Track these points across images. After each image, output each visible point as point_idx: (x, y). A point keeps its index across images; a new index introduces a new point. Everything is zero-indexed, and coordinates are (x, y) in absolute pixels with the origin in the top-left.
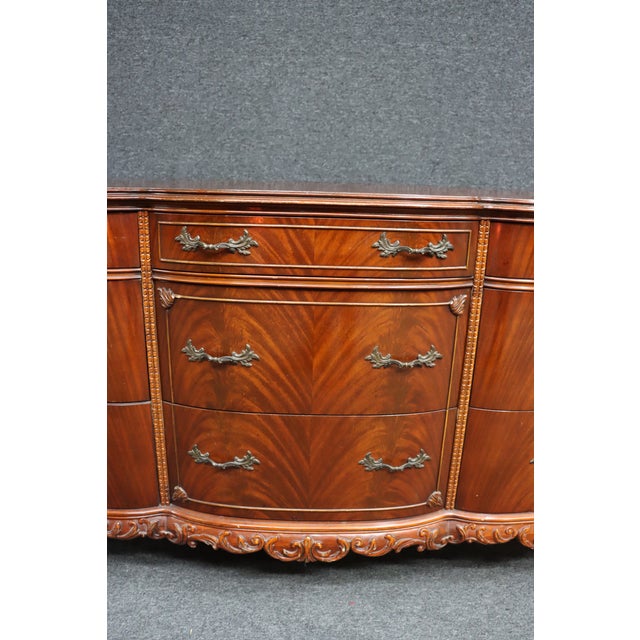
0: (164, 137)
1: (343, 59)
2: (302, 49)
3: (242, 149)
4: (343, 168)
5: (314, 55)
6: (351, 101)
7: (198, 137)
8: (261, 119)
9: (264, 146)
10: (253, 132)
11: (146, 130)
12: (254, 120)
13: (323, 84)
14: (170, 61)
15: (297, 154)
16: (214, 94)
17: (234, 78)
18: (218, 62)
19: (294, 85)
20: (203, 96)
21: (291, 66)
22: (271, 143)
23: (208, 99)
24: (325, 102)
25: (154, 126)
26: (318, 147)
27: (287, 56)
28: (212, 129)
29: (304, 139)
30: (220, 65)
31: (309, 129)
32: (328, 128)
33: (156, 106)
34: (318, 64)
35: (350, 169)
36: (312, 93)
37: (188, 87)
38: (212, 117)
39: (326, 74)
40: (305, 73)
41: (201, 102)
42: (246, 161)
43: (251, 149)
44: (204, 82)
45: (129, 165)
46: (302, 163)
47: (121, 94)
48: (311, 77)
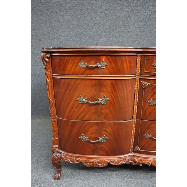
0: (94, 34)
1: (151, 7)
2: (138, 4)
3: (119, 37)
4: (150, 43)
5: (142, 6)
6: (153, 21)
7: (105, 33)
8: (125, 27)
9: (126, 36)
10: (122, 31)
11: (88, 31)
12: (123, 28)
13: (145, 16)
14: (96, 9)
15: (136, 39)
16: (110, 19)
17: (117, 14)
18: (112, 9)
19: (136, 17)
20: (107, 20)
21: (135, 10)
22: (128, 35)
23: (108, 21)
24: (145, 22)
25: (90, 30)
26: (143, 36)
27: (134, 7)
28: (110, 31)
29: (139, 34)
30: (112, 10)
31: (140, 31)
32: (146, 30)
33: (91, 24)
34: (143, 9)
35: (152, 43)
36: (141, 19)
37: (102, 17)
38: (109, 27)
39: (146, 13)
40: (139, 13)
41: (106, 22)
42: (120, 41)
43: (122, 37)
44: (107, 16)
45: (82, 43)
46: (138, 41)
47: (80, 20)
48: (141, 14)
